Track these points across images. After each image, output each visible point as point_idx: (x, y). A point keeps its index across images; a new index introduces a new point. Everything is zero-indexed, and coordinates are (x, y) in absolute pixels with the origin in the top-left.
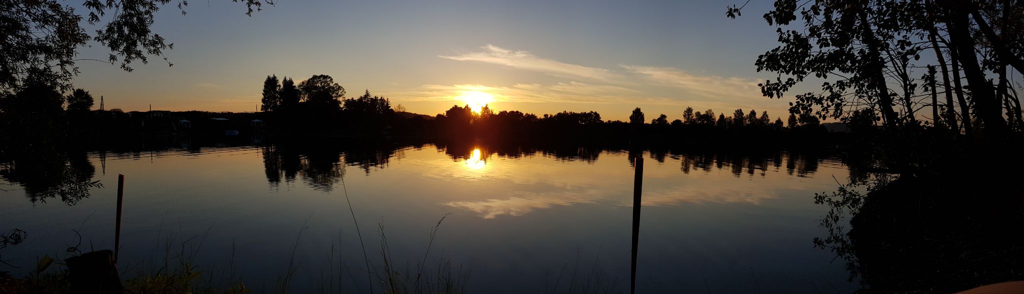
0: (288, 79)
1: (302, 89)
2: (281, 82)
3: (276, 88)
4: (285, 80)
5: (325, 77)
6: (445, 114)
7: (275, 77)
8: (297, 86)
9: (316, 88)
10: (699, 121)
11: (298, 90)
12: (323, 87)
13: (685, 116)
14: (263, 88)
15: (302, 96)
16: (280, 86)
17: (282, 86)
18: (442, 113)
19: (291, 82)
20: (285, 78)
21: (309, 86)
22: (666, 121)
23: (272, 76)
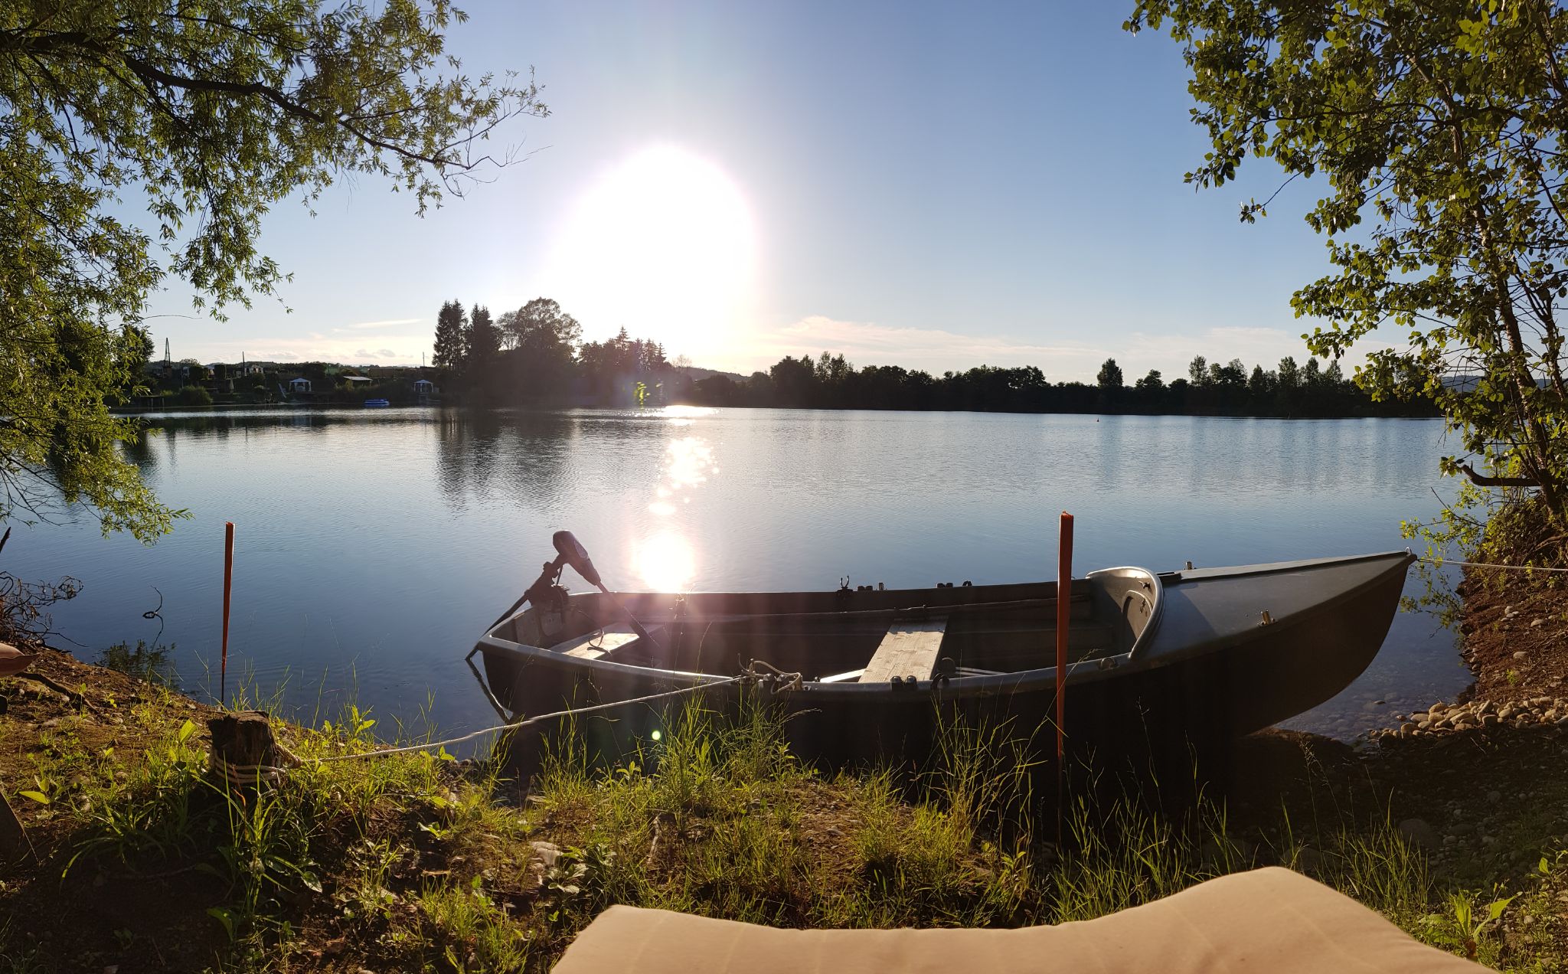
0: (480, 309)
1: (505, 326)
2: (468, 314)
3: (459, 325)
4: (476, 310)
5: (546, 302)
6: (769, 373)
7: (457, 305)
8: (495, 321)
9: (531, 323)
10: (1217, 380)
11: (496, 329)
12: (543, 321)
13: (1192, 372)
14: (436, 323)
15: (505, 339)
16: (466, 320)
17: (470, 321)
18: (763, 371)
19: (485, 314)
20: (476, 306)
21: (519, 322)
22: (1160, 381)
23: (452, 303)
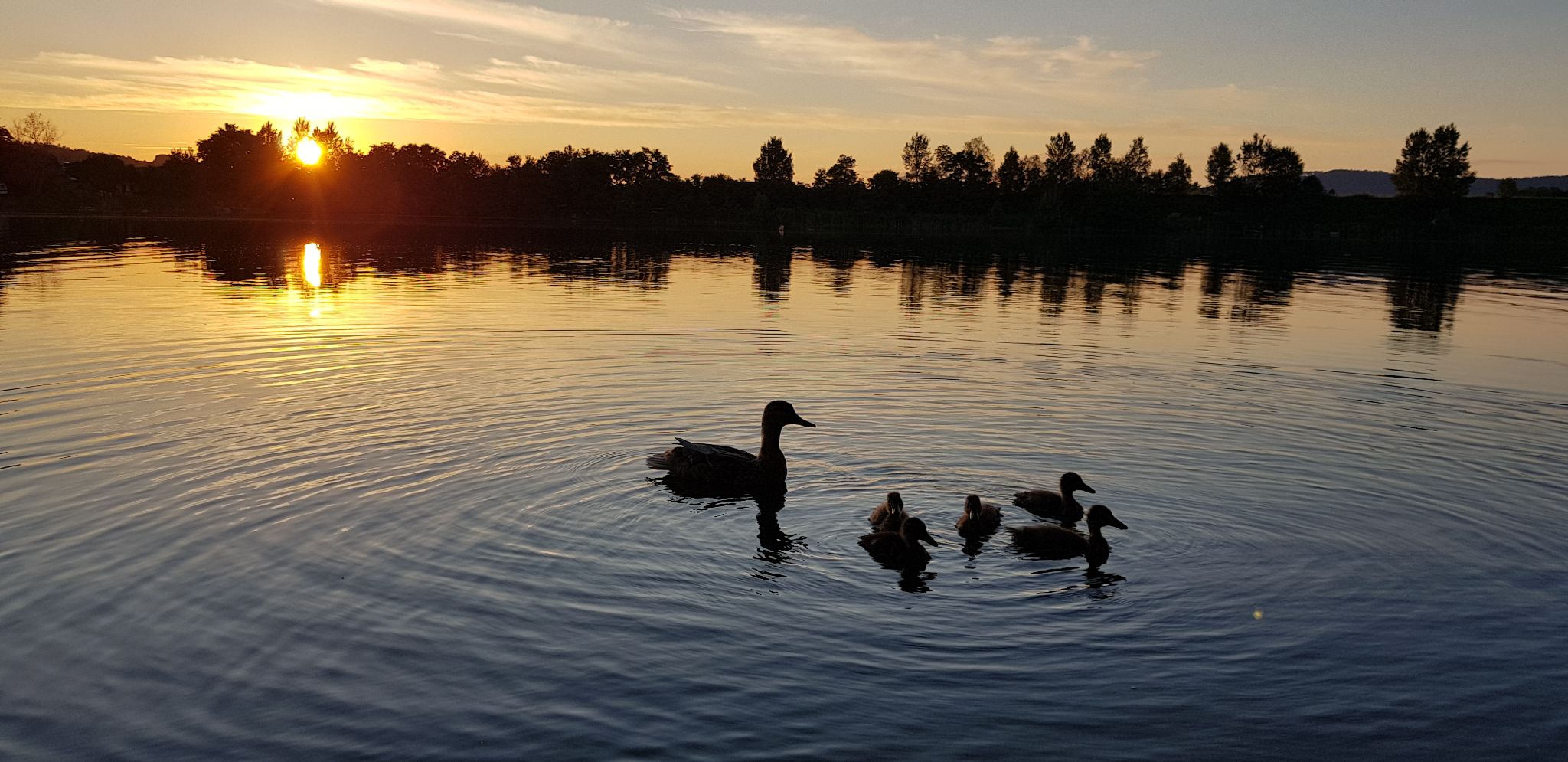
6: (196, 152)
10: (946, 170)
13: (907, 159)
18: (184, 150)
22: (853, 174)
